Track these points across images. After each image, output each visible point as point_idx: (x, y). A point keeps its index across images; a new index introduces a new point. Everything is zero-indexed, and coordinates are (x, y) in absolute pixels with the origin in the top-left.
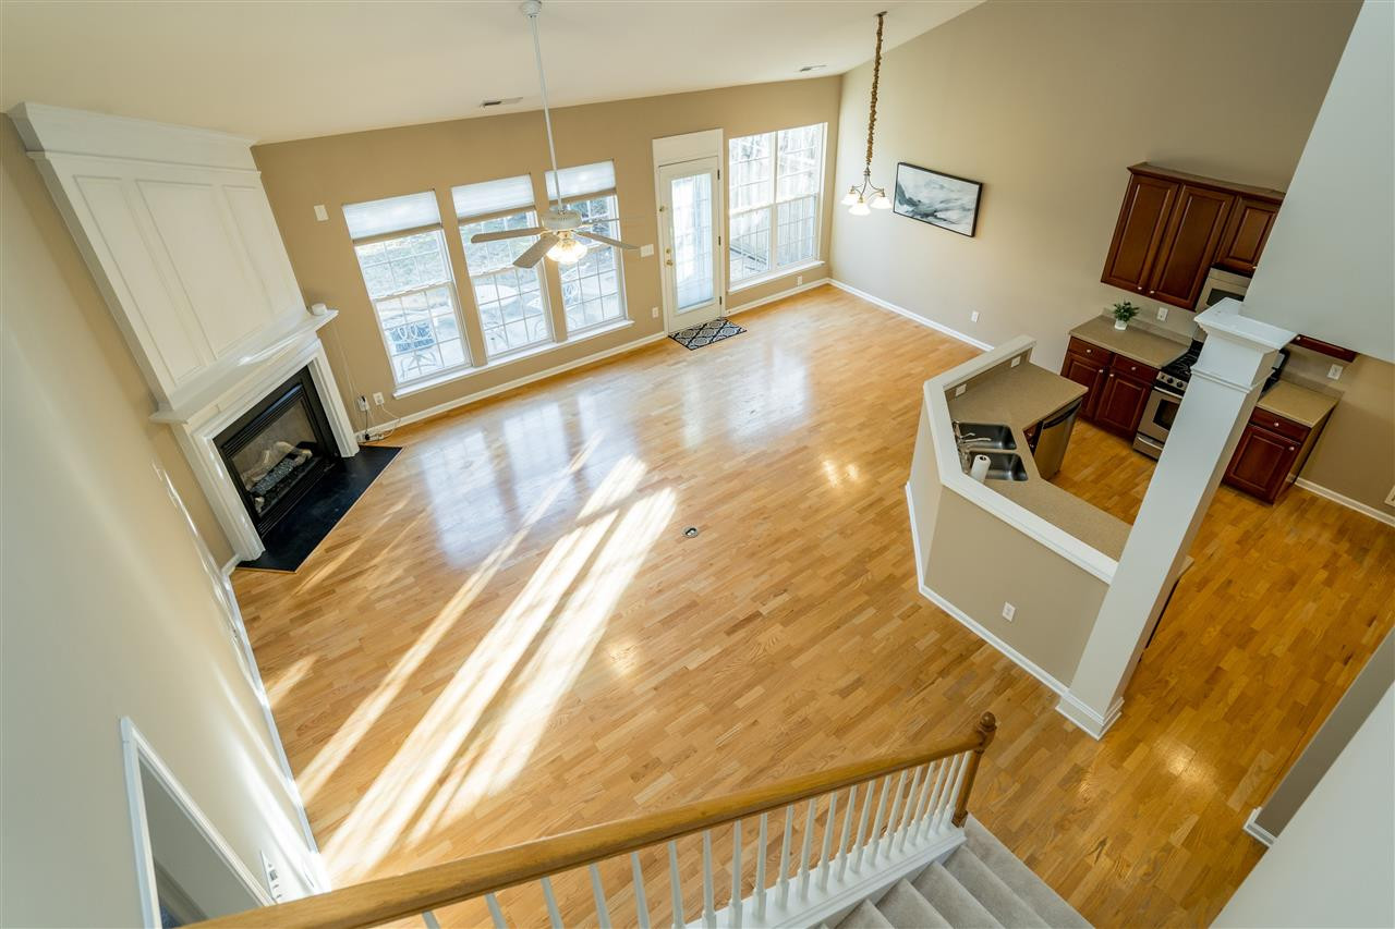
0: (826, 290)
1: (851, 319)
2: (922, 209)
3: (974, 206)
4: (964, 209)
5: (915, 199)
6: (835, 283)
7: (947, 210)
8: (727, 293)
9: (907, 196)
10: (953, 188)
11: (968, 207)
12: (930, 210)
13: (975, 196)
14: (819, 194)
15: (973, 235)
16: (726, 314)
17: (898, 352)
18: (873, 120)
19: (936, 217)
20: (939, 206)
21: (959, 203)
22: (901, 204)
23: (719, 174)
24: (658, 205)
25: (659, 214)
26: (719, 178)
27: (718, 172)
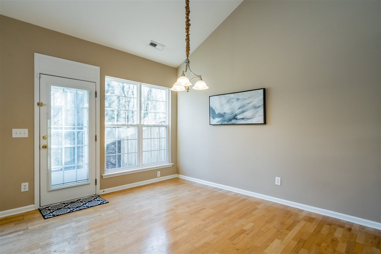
0: (176, 180)
1: (189, 193)
2: (227, 117)
3: (262, 103)
4: (255, 107)
5: (222, 112)
6: (181, 177)
7: (243, 112)
8: (102, 177)
9: (217, 112)
10: (245, 98)
11: (257, 105)
12: (231, 116)
13: (262, 97)
14: (169, 126)
15: (265, 123)
16: (100, 192)
17: (226, 212)
18: (188, 25)
19: (236, 119)
20: (237, 112)
21: (251, 104)
22: (213, 118)
23: (96, 94)
24: (36, 101)
25: (36, 108)
26: (96, 97)
27: (96, 92)
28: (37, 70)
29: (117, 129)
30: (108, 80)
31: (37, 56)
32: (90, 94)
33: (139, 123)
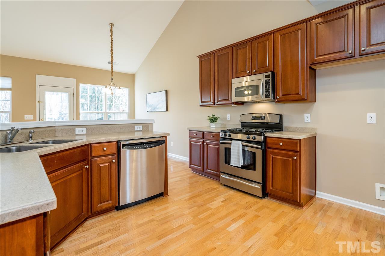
2: (153, 107)
3: (165, 99)
4: (163, 101)
5: (151, 104)
7: (159, 104)
9: (149, 104)
12: (155, 106)
13: (165, 96)
14: (128, 112)
15: (167, 110)
19: (157, 108)
21: (161, 100)
22: (148, 108)
23: (74, 95)
24: (37, 100)
25: (37, 104)
26: (74, 96)
27: (73, 94)
28: (37, 84)
29: (89, 115)
30: (81, 86)
31: (38, 76)
32: (70, 95)
33: (105, 111)
